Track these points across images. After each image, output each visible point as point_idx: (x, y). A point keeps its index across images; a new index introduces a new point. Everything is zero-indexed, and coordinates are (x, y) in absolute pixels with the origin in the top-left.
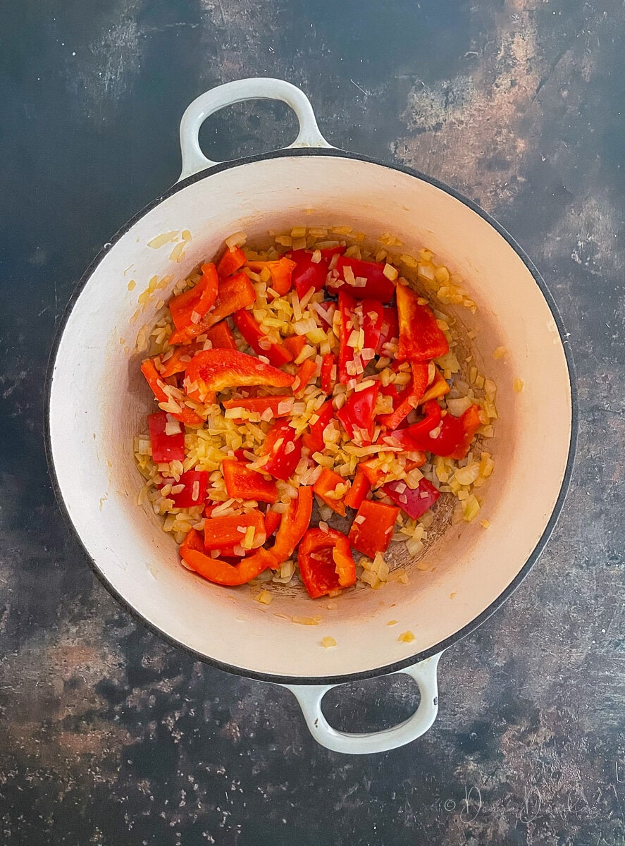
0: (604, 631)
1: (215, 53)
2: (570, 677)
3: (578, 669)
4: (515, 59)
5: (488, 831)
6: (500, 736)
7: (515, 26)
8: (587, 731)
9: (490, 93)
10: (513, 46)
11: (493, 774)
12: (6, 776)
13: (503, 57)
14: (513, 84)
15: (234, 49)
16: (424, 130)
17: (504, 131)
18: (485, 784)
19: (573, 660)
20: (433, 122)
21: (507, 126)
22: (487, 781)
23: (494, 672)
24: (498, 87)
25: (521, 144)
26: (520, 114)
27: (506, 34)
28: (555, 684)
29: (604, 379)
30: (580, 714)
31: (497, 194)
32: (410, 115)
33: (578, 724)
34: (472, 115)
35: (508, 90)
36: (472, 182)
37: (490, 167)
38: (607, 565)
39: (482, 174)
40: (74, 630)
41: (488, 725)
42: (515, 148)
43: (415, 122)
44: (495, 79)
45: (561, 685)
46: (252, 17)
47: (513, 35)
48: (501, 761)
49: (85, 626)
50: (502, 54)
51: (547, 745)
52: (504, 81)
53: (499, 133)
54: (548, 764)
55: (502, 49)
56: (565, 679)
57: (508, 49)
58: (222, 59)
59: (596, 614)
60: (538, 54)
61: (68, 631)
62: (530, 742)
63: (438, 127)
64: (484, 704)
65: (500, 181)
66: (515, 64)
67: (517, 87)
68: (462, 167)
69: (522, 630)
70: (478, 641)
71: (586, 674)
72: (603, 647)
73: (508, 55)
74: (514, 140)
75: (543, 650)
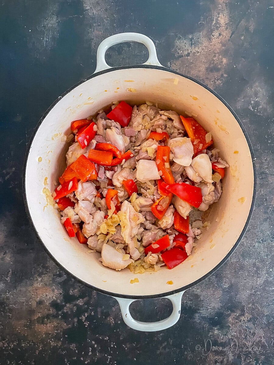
0: (271, 270)
1: (91, 28)
2: (257, 291)
3: (261, 287)
4: (220, 24)
5: (225, 360)
6: (228, 318)
7: (220, 10)
8: (265, 314)
9: (210, 39)
10: (219, 19)
11: (225, 335)
12: (13, 344)
13: (215, 23)
14: (220, 35)
15: (99, 25)
16: (182, 56)
17: (217, 55)
18: (222, 339)
19: (258, 283)
20: (186, 53)
21: (218, 53)
22: (223, 338)
23: (223, 290)
24: (213, 36)
25: (225, 61)
26: (223, 48)
27: (216, 14)
28: (251, 294)
29: (266, 160)
30: (262, 307)
31: (215, 82)
32: (176, 50)
33: (262, 311)
34: (203, 49)
35: (218, 38)
36: (204, 77)
37: (212, 71)
38: (271, 241)
39: (208, 74)
40: (40, 279)
41: (222, 314)
42: (222, 62)
43: (178, 53)
44: (212, 33)
45: (254, 295)
46: (106, 12)
47: (219, 14)
48: (229, 329)
49: (44, 277)
50: (214, 22)
51: (249, 321)
52: (216, 34)
53: (215, 56)
54: (249, 329)
55: (215, 20)
56: (255, 292)
57: (217, 20)
58: (94, 30)
59: (267, 263)
60: (230, 22)
61: (37, 280)
62: (241, 320)
63: (188, 55)
64: (220, 304)
65: (216, 77)
66: (220, 26)
67: (222, 36)
68: (199, 71)
69: (235, 271)
70: (216, 277)
71: (264, 289)
72: (271, 277)
73: (217, 23)
74: (222, 59)
75: (245, 280)
